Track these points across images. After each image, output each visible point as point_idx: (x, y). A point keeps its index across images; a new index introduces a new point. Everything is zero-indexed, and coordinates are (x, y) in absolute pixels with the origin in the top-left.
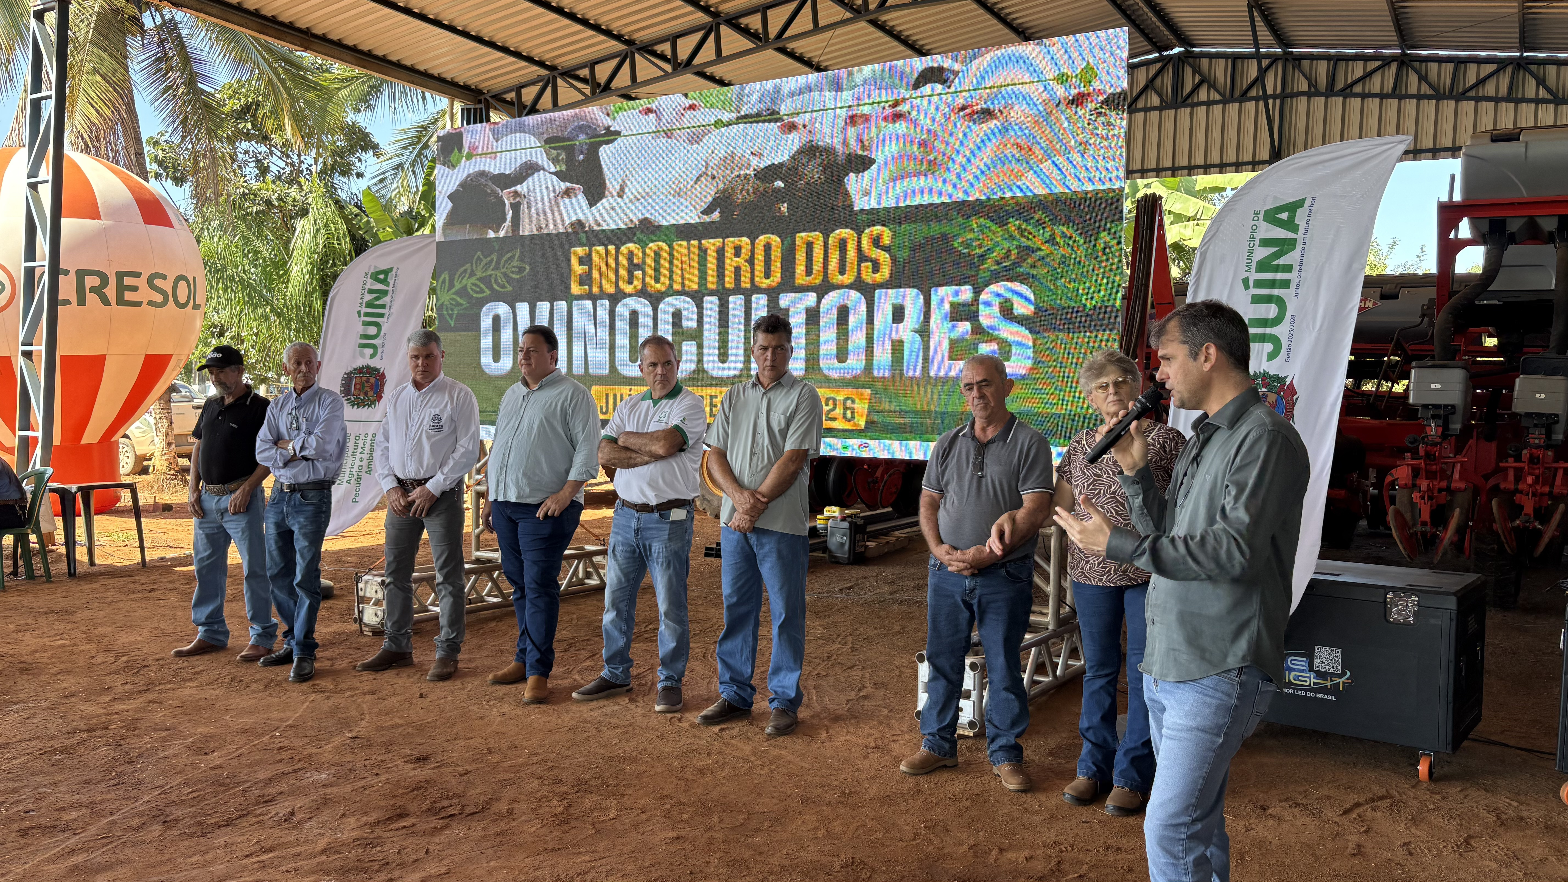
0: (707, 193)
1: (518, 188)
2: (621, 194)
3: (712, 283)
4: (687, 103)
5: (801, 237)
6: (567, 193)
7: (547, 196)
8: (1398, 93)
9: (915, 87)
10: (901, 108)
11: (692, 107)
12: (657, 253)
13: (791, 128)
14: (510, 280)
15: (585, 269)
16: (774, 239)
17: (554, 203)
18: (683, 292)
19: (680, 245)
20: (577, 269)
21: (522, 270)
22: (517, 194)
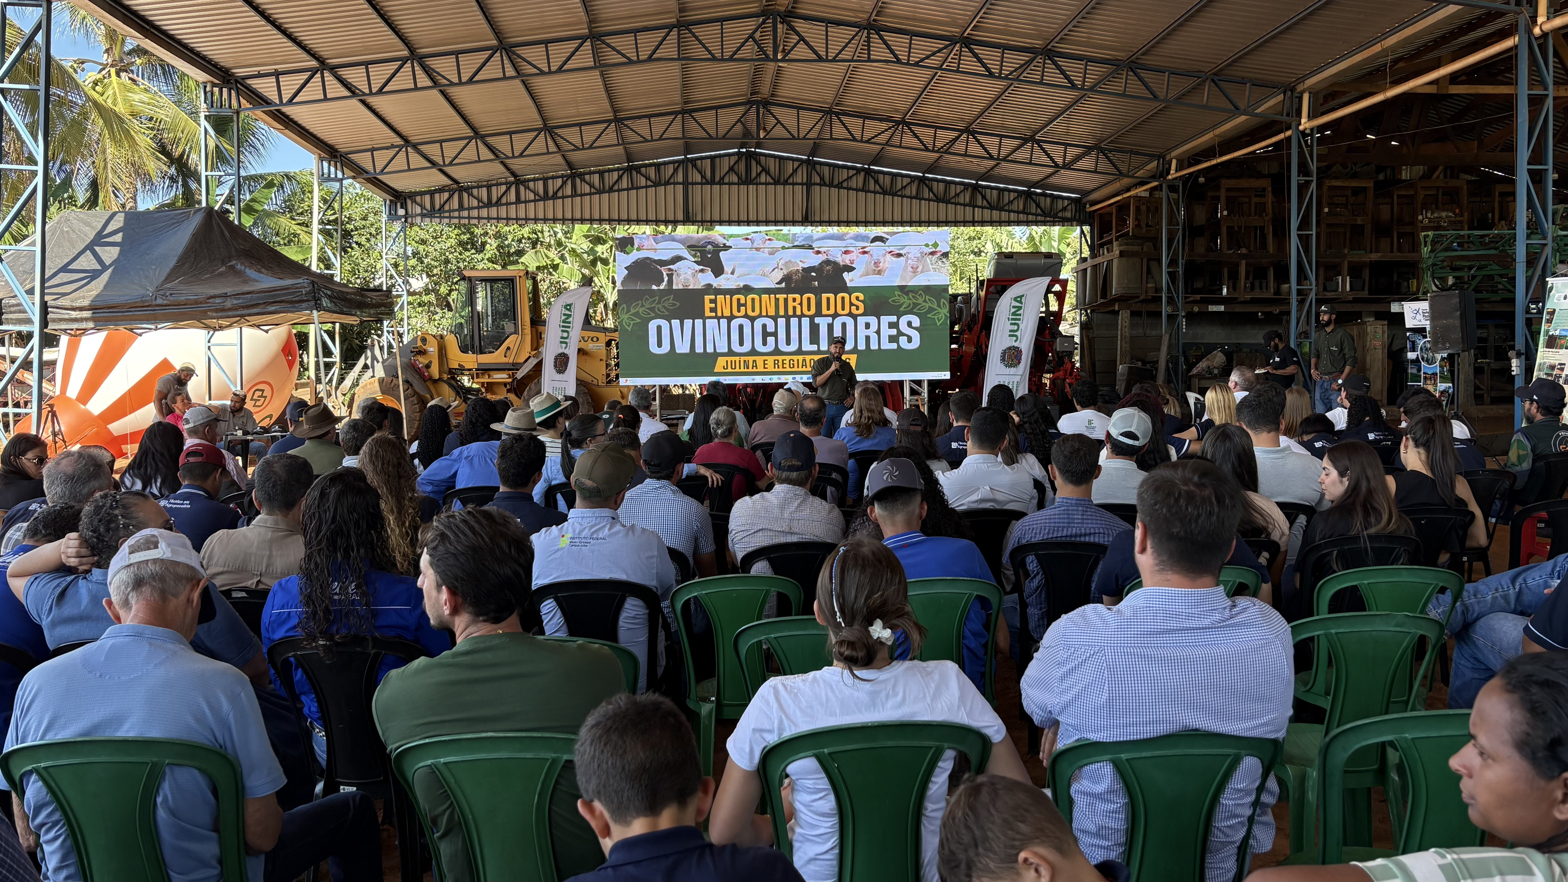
0: (779, 275)
1: (671, 267)
2: (733, 273)
3: (782, 313)
4: (768, 238)
5: (824, 296)
6: (702, 271)
7: (690, 272)
8: (865, 189)
9: (872, 242)
10: (865, 250)
11: (769, 240)
12: (753, 300)
13: (818, 252)
14: (667, 310)
15: (713, 305)
16: (812, 296)
17: (694, 275)
18: (767, 316)
19: (765, 297)
20: (708, 305)
21: (674, 305)
22: (670, 270)
